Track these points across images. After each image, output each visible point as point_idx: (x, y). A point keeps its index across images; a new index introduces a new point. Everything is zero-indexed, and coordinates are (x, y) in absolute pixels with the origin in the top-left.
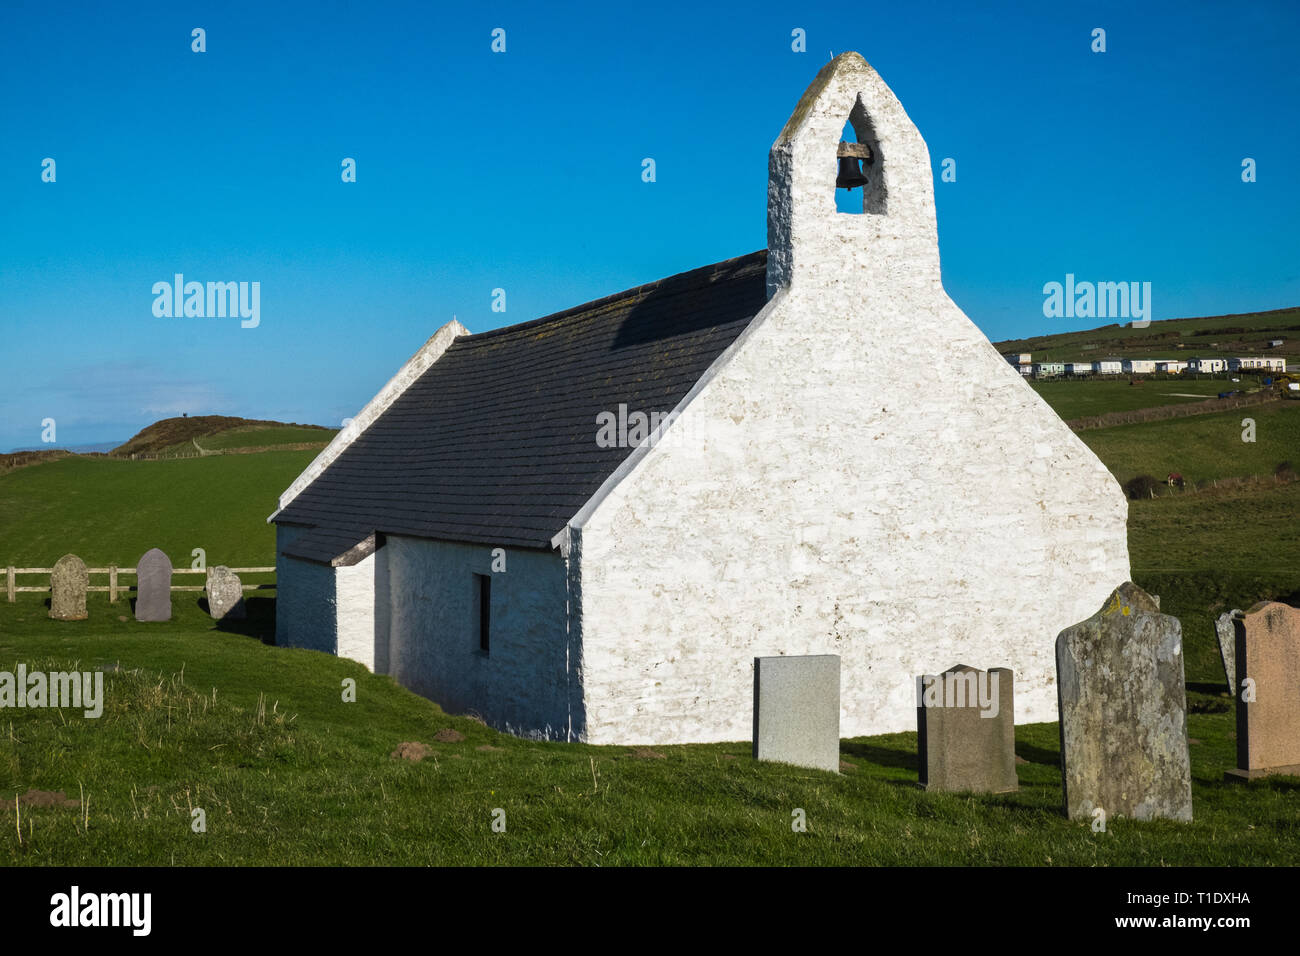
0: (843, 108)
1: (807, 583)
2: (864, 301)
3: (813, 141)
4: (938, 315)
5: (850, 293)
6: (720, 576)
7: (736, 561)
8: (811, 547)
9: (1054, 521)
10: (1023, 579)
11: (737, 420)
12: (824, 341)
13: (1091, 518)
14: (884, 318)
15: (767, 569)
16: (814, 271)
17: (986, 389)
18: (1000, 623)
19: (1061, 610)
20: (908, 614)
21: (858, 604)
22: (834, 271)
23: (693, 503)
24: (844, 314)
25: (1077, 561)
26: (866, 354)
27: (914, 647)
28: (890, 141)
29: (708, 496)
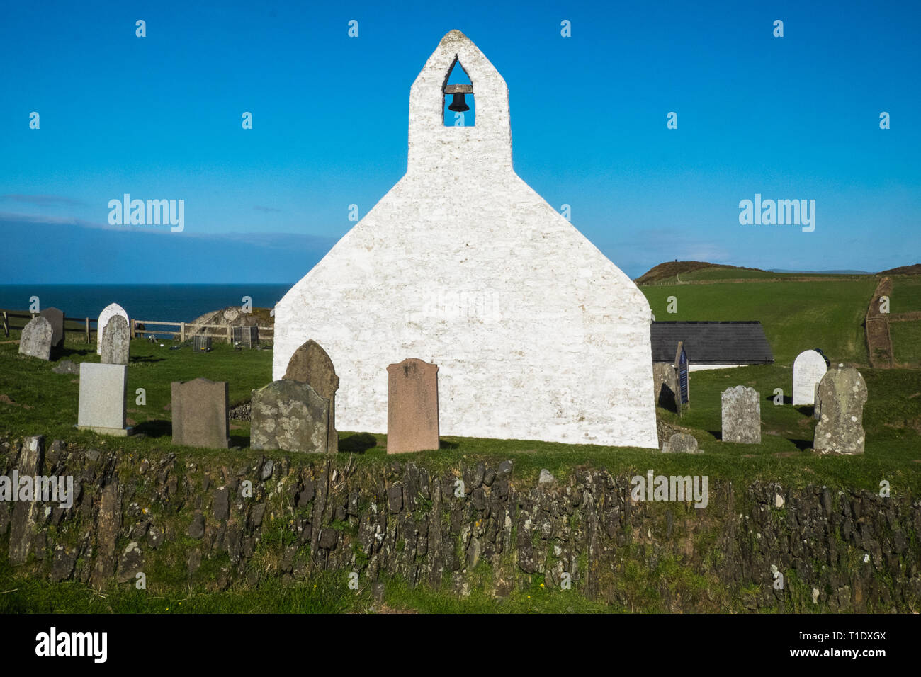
0: (444, 64)
1: (413, 345)
2: (456, 179)
3: (424, 85)
4: (508, 187)
5: (446, 174)
6: (356, 338)
7: (366, 330)
8: (416, 324)
9: (592, 319)
10: (566, 353)
11: (369, 249)
12: (427, 203)
13: (620, 318)
14: (469, 189)
15: (386, 336)
16: (422, 162)
17: (542, 233)
18: (547, 380)
19: (594, 375)
20: (481, 369)
21: (446, 361)
22: (435, 162)
23: (341, 295)
24: (441, 187)
25: (609, 344)
26: (456, 211)
27: (484, 389)
28: (478, 81)
29: (349, 292)
